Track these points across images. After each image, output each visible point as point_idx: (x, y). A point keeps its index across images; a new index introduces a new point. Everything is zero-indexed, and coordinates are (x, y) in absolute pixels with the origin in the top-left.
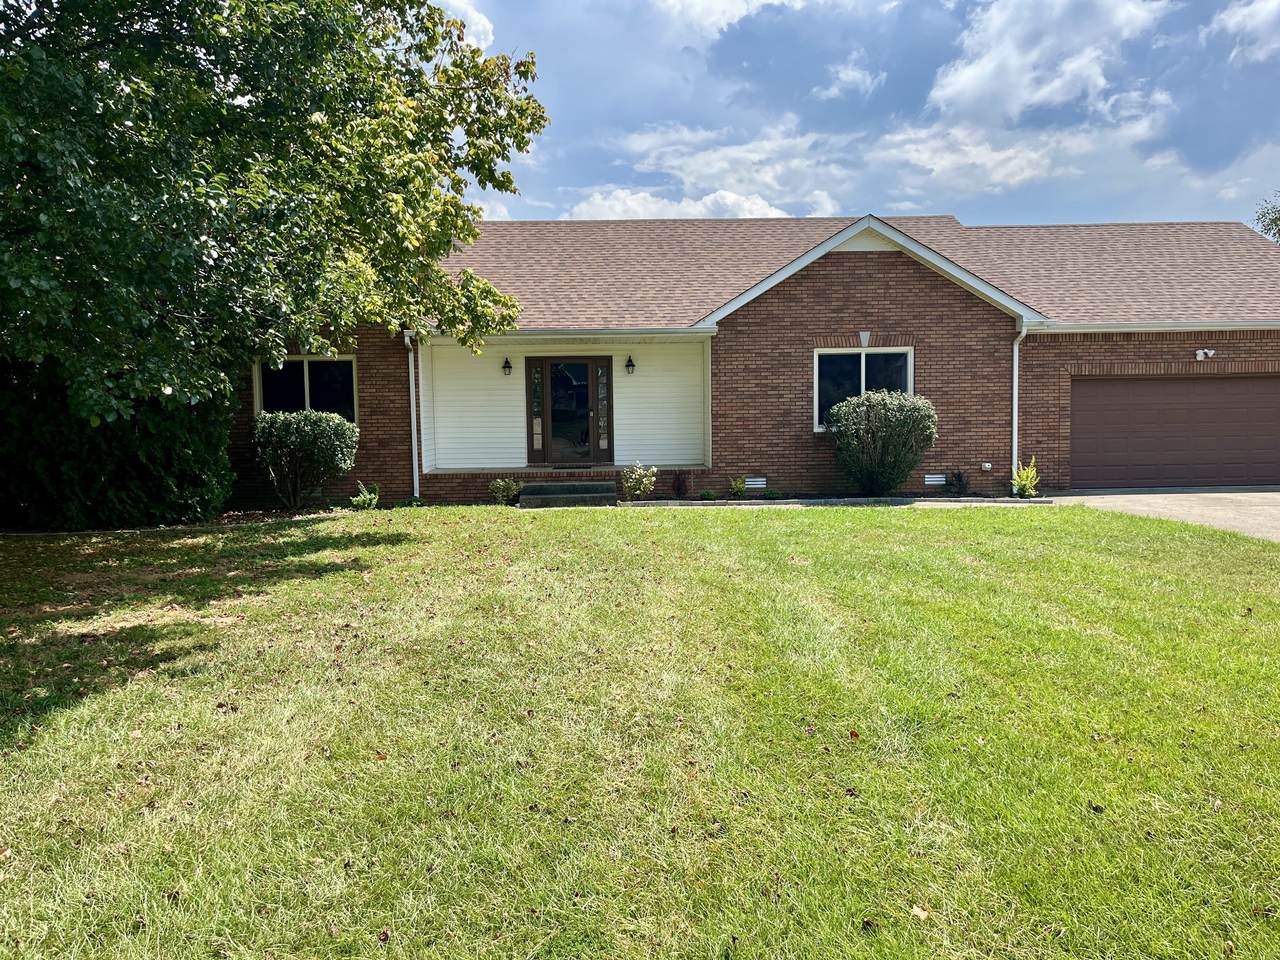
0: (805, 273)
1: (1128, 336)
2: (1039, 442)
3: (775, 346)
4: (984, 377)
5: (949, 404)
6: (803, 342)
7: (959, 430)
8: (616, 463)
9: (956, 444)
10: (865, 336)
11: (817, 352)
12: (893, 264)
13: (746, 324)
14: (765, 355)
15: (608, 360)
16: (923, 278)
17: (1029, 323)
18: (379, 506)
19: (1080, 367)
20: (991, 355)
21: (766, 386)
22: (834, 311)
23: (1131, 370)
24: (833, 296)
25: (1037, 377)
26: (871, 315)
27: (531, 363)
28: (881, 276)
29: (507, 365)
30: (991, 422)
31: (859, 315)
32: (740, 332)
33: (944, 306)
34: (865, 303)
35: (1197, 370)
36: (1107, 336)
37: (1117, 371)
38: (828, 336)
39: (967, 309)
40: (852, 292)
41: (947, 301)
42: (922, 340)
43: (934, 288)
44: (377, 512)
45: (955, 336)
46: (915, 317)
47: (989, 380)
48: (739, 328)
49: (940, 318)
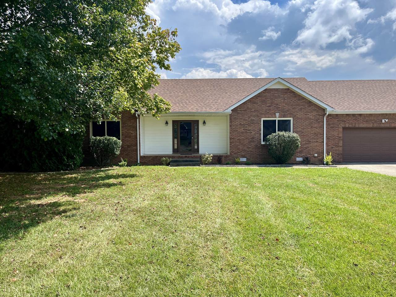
0: (259, 95)
1: (360, 115)
2: (332, 148)
3: (249, 117)
4: (315, 127)
5: (303, 136)
6: (258, 116)
7: (307, 144)
8: (200, 153)
9: (306, 148)
10: (277, 114)
11: (262, 119)
12: (286, 92)
13: (241, 111)
14: (246, 120)
15: (198, 121)
16: (296, 97)
17: (329, 111)
18: (127, 166)
19: (345, 124)
20: (317, 120)
21: (246, 129)
22: (268, 107)
23: (362, 125)
24: (268, 102)
25: (332, 127)
26: (279, 108)
27: (174, 122)
28: (283, 96)
29: (167, 123)
30: (317, 141)
31: (276, 108)
32: (239, 113)
33: (302, 105)
34: (277, 104)
35: (382, 126)
36: (354, 115)
37: (357, 126)
38: (266, 114)
39: (310, 106)
40: (273, 101)
41: (303, 104)
42: (295, 116)
43: (299, 100)
44: (126, 167)
45: (306, 115)
46: (293, 109)
47: (317, 128)
48: (238, 112)
49: (301, 109)
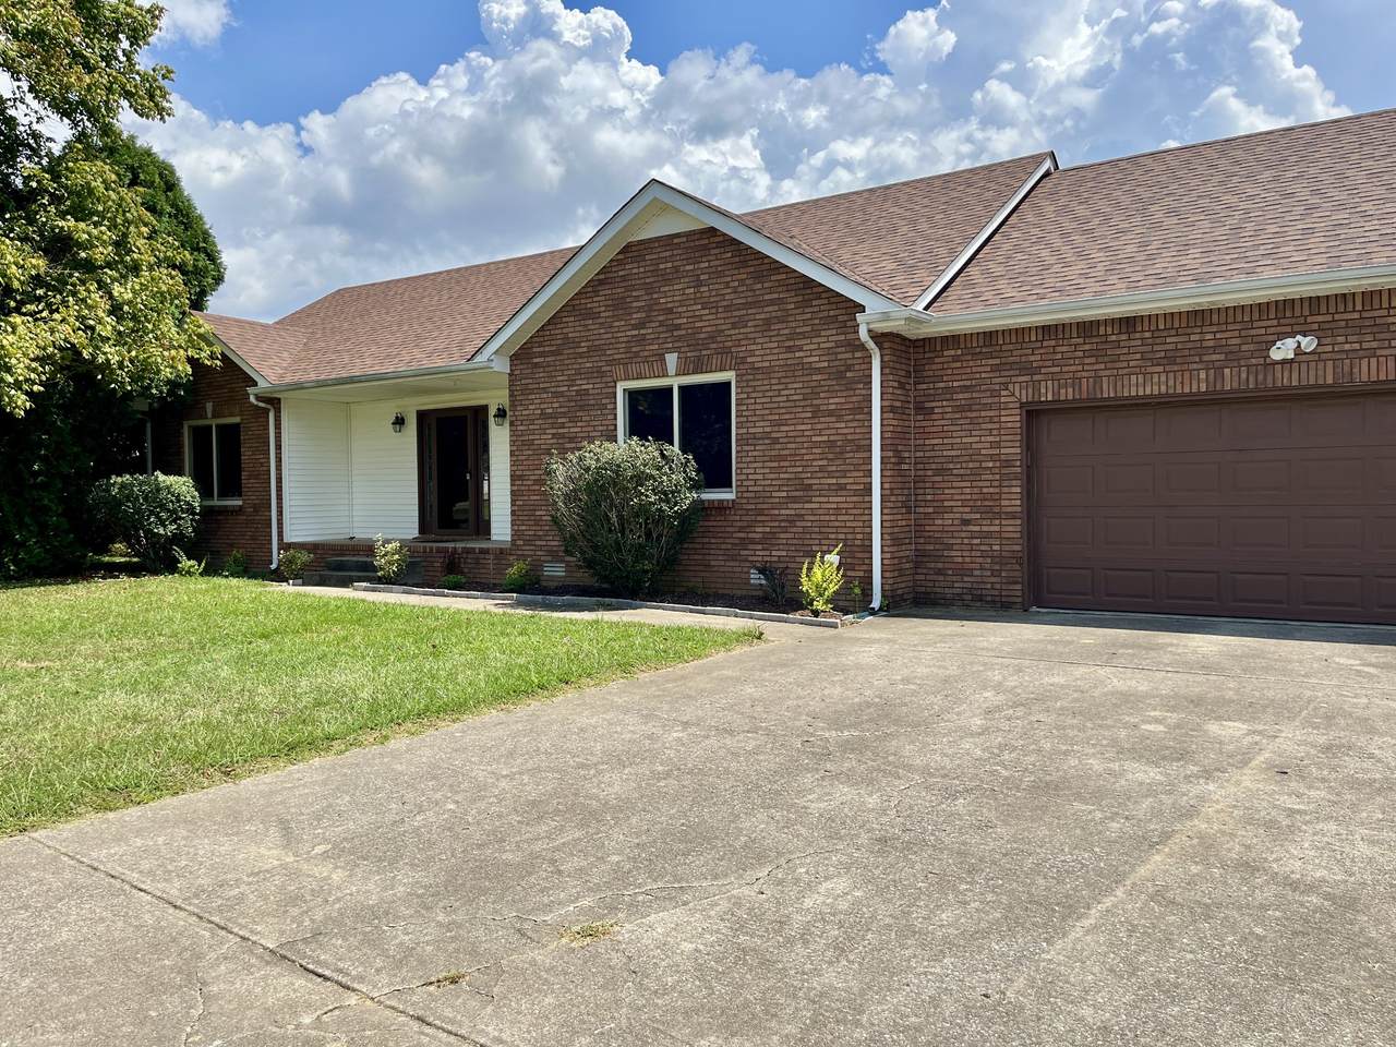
0: (602, 277)
1: (1128, 323)
2: (966, 522)
3: (572, 383)
4: (831, 413)
5: (781, 458)
6: (602, 374)
7: (795, 500)
9: (791, 521)
10: (672, 360)
11: (620, 387)
12: (705, 248)
13: (542, 354)
14: (562, 394)
15: (485, 408)
16: (744, 265)
17: (876, 313)
19: (1036, 385)
20: (840, 375)
21: (562, 436)
22: (635, 327)
23: (1135, 387)
24: (635, 304)
25: (960, 409)
26: (678, 328)
27: (422, 416)
28: (691, 267)
29: (400, 422)
31: (664, 329)
32: (536, 365)
33: (772, 302)
34: (670, 311)
35: (1284, 379)
36: (1087, 328)
37: (1107, 391)
38: (629, 368)
39: (806, 303)
40: (655, 296)
41: (776, 296)
42: (743, 361)
43: (759, 277)
45: (789, 349)
46: (734, 326)
47: (839, 418)
48: (535, 360)
49: (768, 322)
